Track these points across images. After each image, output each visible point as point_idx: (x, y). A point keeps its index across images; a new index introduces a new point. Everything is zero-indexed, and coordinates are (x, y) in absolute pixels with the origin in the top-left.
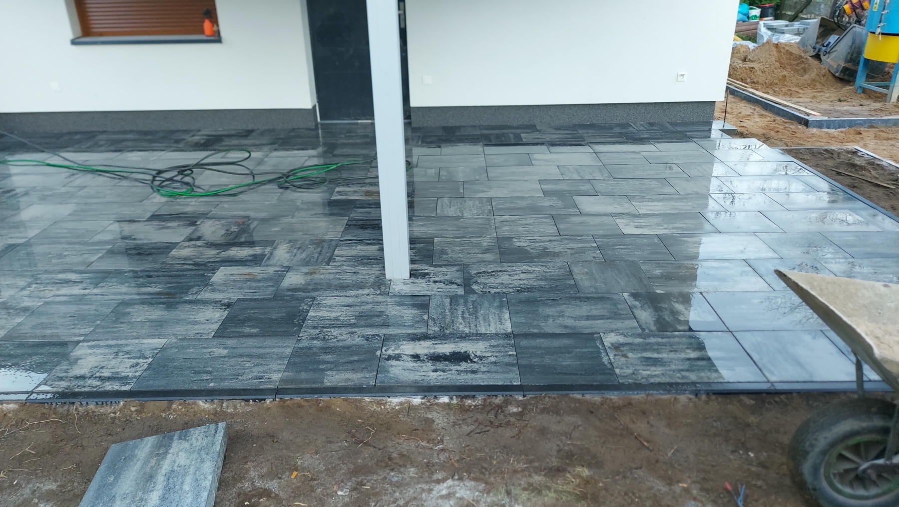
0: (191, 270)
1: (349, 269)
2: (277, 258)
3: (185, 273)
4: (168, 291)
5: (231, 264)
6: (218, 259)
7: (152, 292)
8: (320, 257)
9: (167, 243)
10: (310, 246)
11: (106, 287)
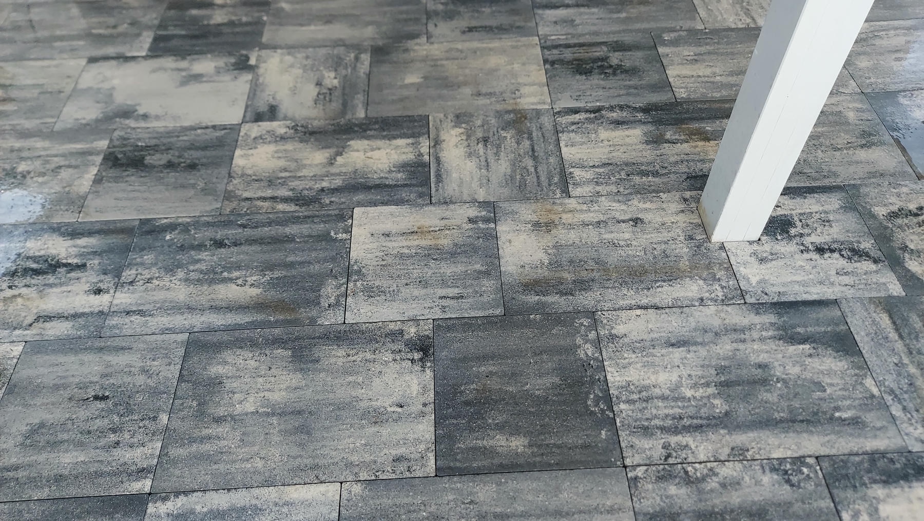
0: (295, 220)
1: (619, 210)
2: (455, 175)
3: (288, 230)
4: (273, 294)
5: (371, 196)
6: (338, 182)
7: (243, 302)
8: (539, 169)
9: (214, 127)
10: (503, 133)
11: (139, 287)
